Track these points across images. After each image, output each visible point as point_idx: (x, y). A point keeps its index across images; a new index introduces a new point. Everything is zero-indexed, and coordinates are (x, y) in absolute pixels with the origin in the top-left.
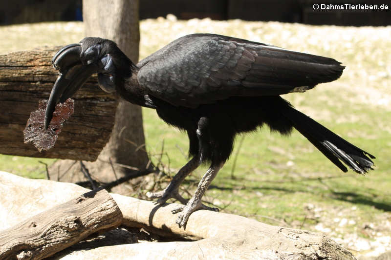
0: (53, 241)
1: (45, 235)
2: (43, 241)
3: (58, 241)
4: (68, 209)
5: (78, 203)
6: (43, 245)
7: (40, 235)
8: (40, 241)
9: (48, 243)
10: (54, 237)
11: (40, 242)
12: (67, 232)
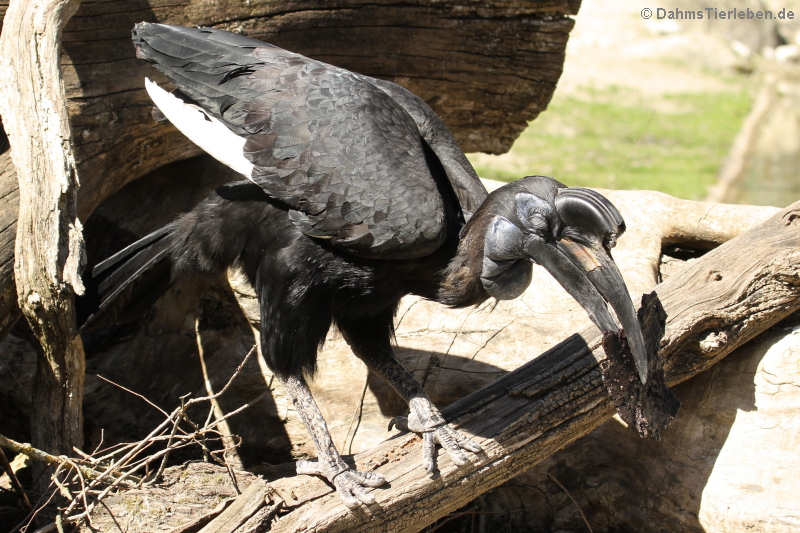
0: (761, 306)
1: (744, 296)
2: (744, 308)
3: (771, 307)
4: (777, 237)
5: (789, 224)
6: (744, 318)
7: (737, 296)
8: (737, 308)
9: (754, 313)
10: (763, 299)
11: (738, 312)
12: (790, 286)
